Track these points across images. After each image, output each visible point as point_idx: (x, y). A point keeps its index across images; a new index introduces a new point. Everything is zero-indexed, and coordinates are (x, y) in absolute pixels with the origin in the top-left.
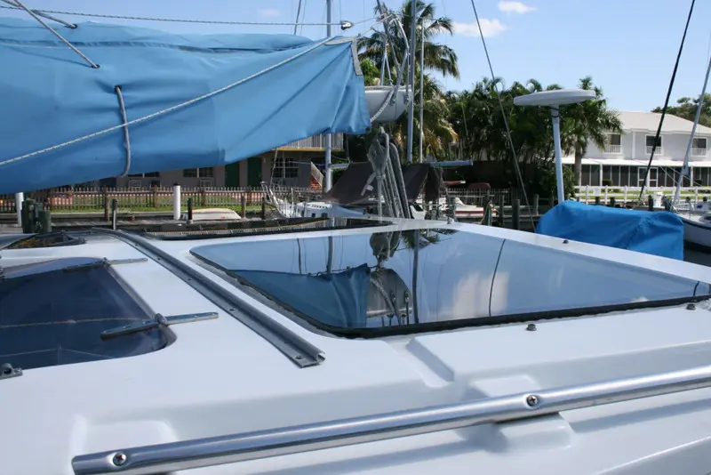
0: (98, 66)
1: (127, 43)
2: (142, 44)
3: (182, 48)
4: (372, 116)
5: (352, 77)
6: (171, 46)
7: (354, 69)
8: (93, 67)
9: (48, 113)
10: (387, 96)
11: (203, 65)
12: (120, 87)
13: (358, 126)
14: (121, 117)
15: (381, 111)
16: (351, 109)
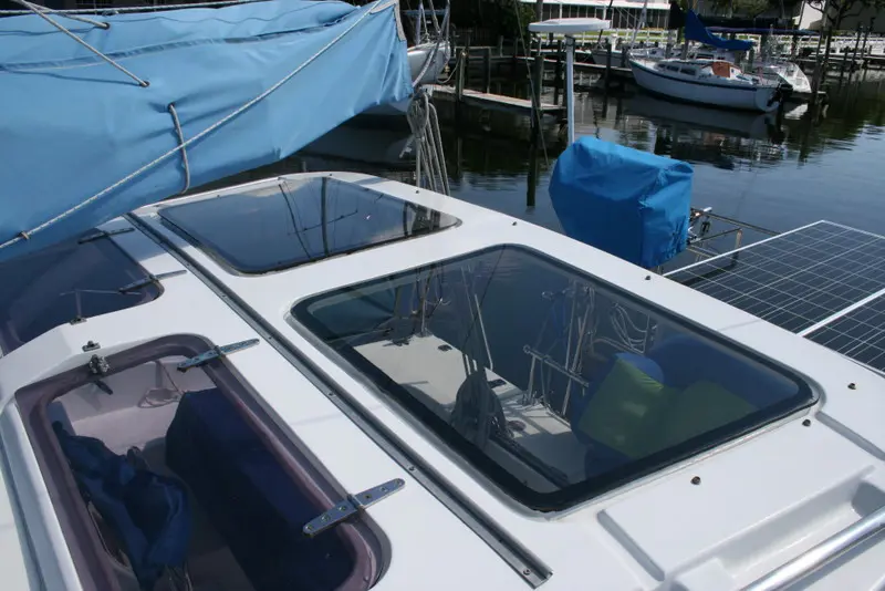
0: (147, 83)
1: (171, 46)
2: (186, 44)
3: (228, 40)
4: (413, 80)
5: (395, 44)
6: (217, 41)
7: (397, 35)
8: (141, 85)
9: (102, 150)
10: (428, 56)
11: (251, 58)
12: (173, 104)
13: (401, 94)
14: (177, 136)
15: (422, 74)
16: (395, 79)
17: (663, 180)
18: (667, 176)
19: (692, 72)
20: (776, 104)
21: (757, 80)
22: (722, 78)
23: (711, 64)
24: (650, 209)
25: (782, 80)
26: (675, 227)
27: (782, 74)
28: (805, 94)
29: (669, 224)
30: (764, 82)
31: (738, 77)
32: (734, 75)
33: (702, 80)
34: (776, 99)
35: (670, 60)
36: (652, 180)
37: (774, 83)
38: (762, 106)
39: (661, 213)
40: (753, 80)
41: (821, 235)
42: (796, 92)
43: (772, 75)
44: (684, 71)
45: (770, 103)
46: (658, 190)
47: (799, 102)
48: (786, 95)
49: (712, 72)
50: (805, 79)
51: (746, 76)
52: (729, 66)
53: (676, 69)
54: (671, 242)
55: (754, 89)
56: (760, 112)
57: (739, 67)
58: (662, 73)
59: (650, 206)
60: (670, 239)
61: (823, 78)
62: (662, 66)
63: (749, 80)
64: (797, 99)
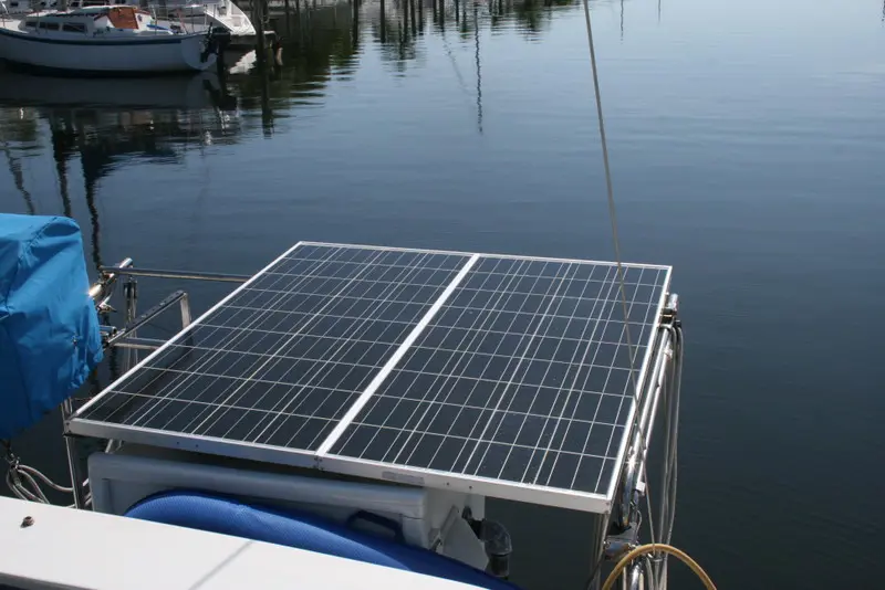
17: (30, 260)
18: (35, 251)
19: (81, 28)
20: (213, 58)
21: (179, 28)
22: (127, 30)
23: (106, 13)
24: (20, 316)
25: (212, 21)
26: (74, 329)
27: (210, 13)
28: (248, 37)
29: (63, 329)
30: (188, 28)
31: (150, 26)
32: (144, 24)
33: (99, 38)
34: (210, 49)
35: (42, 14)
36: (8, 265)
37: (202, 28)
38: (194, 63)
39: (40, 316)
40: (173, 27)
41: (304, 267)
42: (236, 37)
43: (198, 17)
44: (67, 28)
45: (204, 57)
46: (26, 279)
47: (244, 50)
48: (222, 44)
49: (110, 24)
50: (244, 16)
51: (161, 23)
52: (133, 12)
53: (54, 27)
54: (75, 356)
55: (175, 41)
56: (195, 72)
57: (147, 12)
58: (36, 35)
59: (18, 310)
60: (70, 352)
61: (265, 12)
62: (31, 24)
63: (167, 29)
64: (240, 45)
